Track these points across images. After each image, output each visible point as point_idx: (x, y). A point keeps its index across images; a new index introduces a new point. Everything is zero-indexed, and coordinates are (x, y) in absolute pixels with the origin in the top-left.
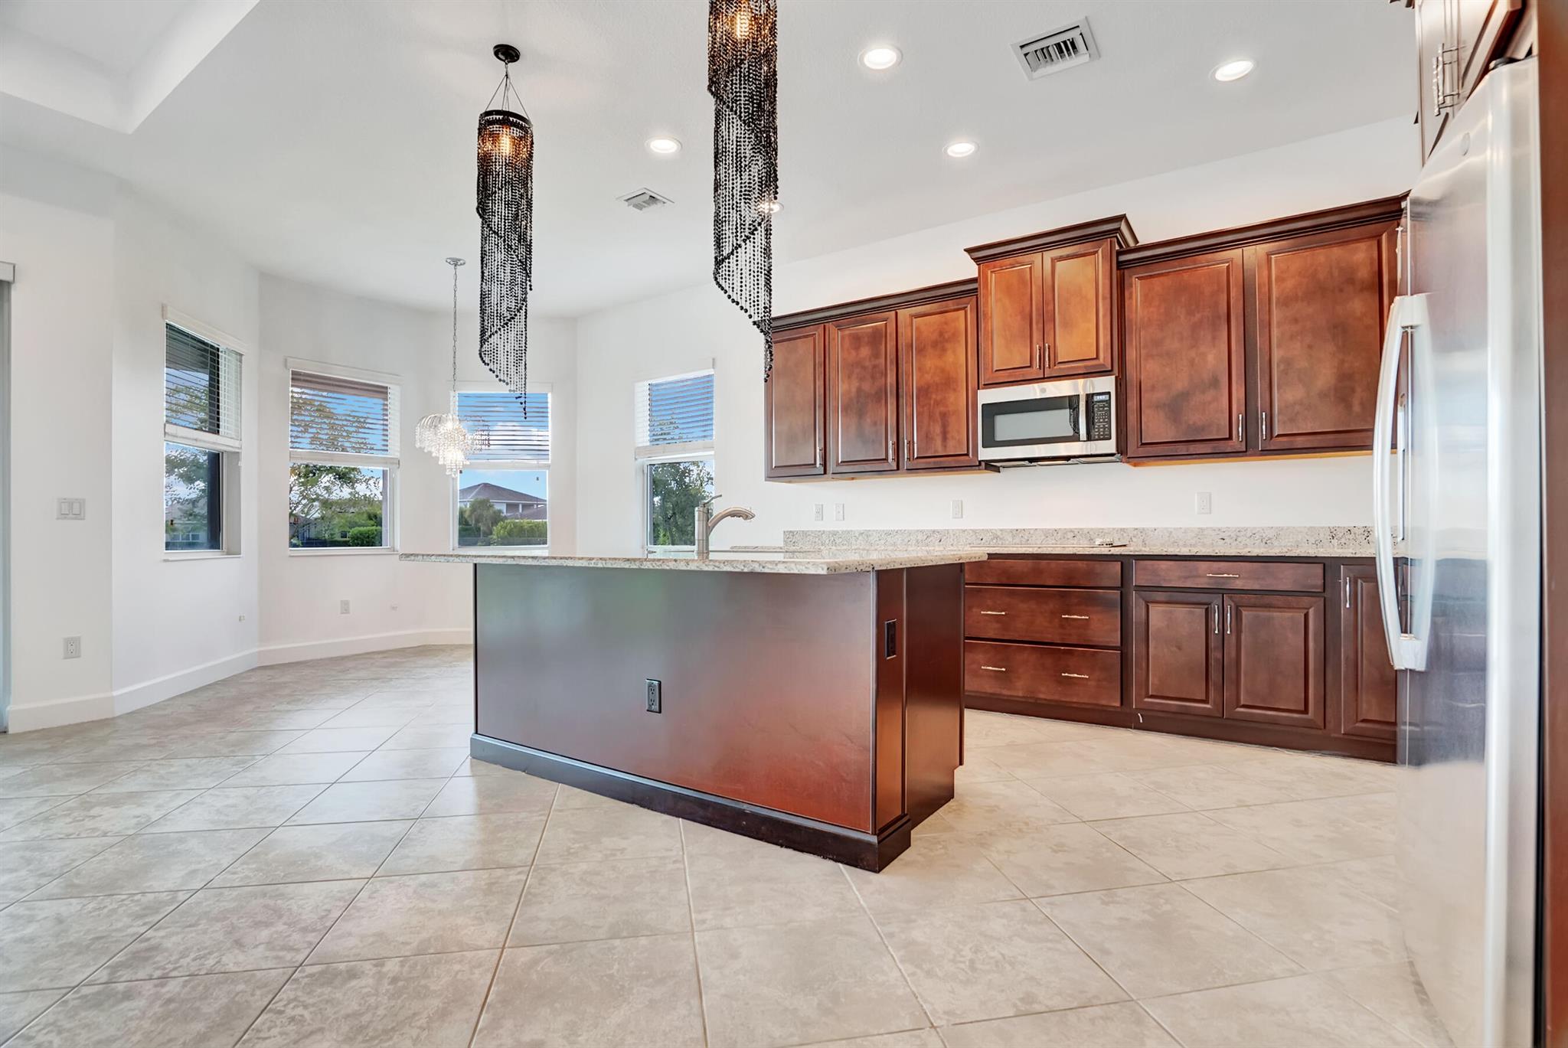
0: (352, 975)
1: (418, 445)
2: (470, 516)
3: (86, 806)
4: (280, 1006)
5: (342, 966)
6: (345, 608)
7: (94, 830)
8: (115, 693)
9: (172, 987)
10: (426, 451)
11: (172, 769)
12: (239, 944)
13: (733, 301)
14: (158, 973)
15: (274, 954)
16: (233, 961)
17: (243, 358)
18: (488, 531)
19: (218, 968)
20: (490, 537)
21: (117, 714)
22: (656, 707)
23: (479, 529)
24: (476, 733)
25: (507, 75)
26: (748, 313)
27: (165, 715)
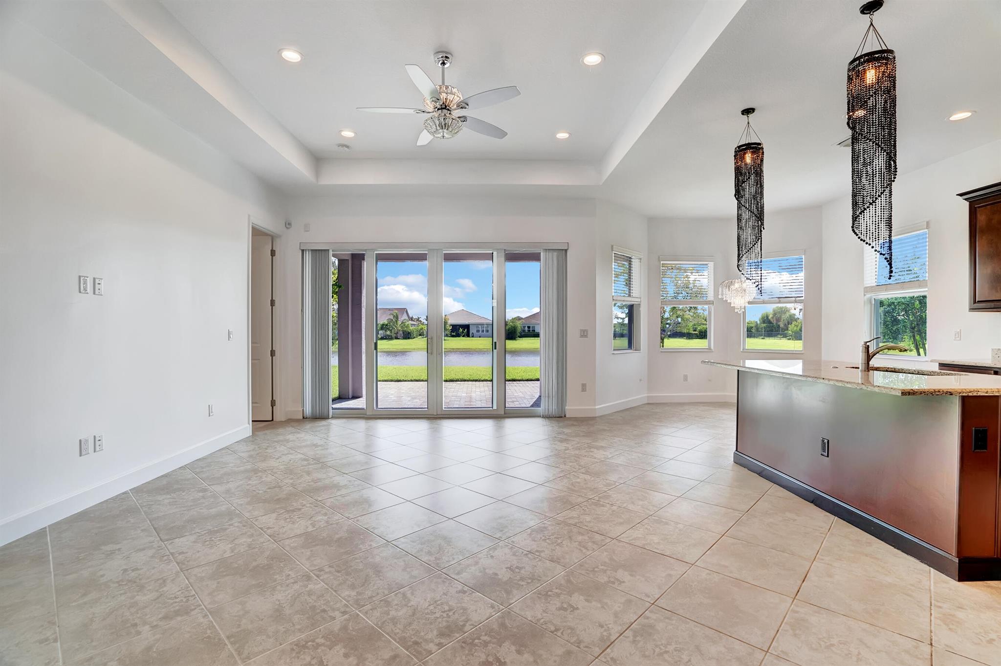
0: (667, 524)
1: (720, 297)
2: (773, 318)
3: (590, 447)
4: (643, 524)
5: (664, 520)
6: (686, 378)
7: (592, 456)
8: (596, 407)
9: (614, 508)
10: (724, 299)
11: (614, 441)
12: (633, 503)
13: (861, 240)
14: (611, 503)
15: (643, 509)
16: (631, 507)
17: (642, 260)
18: (785, 328)
19: (627, 507)
20: (786, 332)
21: (597, 416)
22: (826, 454)
23: (779, 326)
24: (737, 450)
25: (748, 123)
26: (871, 246)
27: (612, 419)
